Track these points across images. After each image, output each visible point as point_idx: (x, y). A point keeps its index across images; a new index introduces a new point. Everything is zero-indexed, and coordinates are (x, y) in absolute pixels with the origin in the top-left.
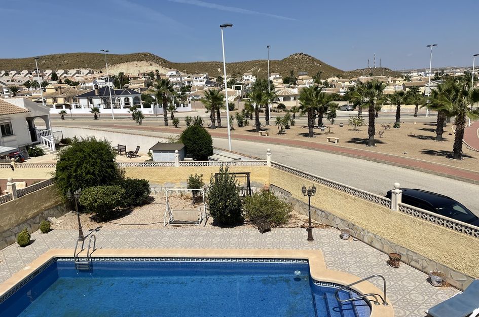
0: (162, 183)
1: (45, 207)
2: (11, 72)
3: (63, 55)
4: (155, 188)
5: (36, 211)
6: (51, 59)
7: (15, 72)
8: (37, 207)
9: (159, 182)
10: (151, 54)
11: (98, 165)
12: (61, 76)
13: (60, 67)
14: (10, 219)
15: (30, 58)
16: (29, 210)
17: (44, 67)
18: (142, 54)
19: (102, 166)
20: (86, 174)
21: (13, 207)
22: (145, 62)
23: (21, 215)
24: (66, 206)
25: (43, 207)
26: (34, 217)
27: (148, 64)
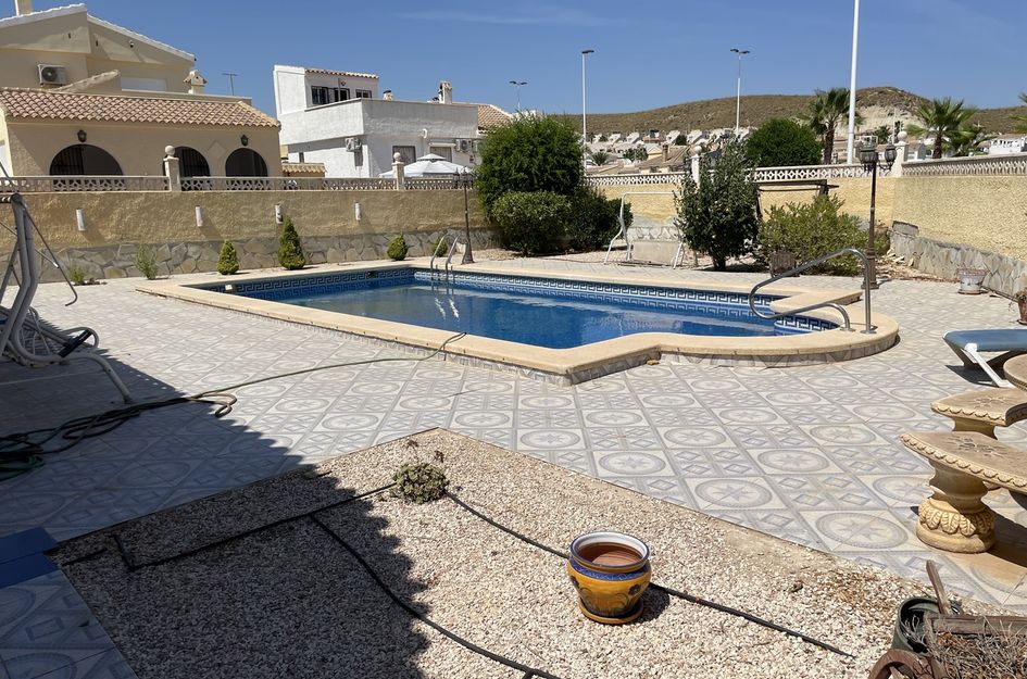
0: (664, 218)
1: (452, 223)
2: (613, 136)
3: (708, 103)
4: (651, 229)
5: (434, 222)
6: (686, 111)
7: (619, 136)
8: (436, 217)
9: (659, 216)
10: (896, 90)
11: (540, 157)
12: (695, 142)
13: (697, 125)
14: (387, 218)
15: (650, 112)
16: (422, 215)
17: (670, 126)
18: (873, 90)
19: (545, 161)
20: (518, 171)
21: (395, 200)
22: (879, 108)
23: (407, 219)
24: (493, 236)
25: (448, 221)
26: (429, 232)
27: (884, 112)
